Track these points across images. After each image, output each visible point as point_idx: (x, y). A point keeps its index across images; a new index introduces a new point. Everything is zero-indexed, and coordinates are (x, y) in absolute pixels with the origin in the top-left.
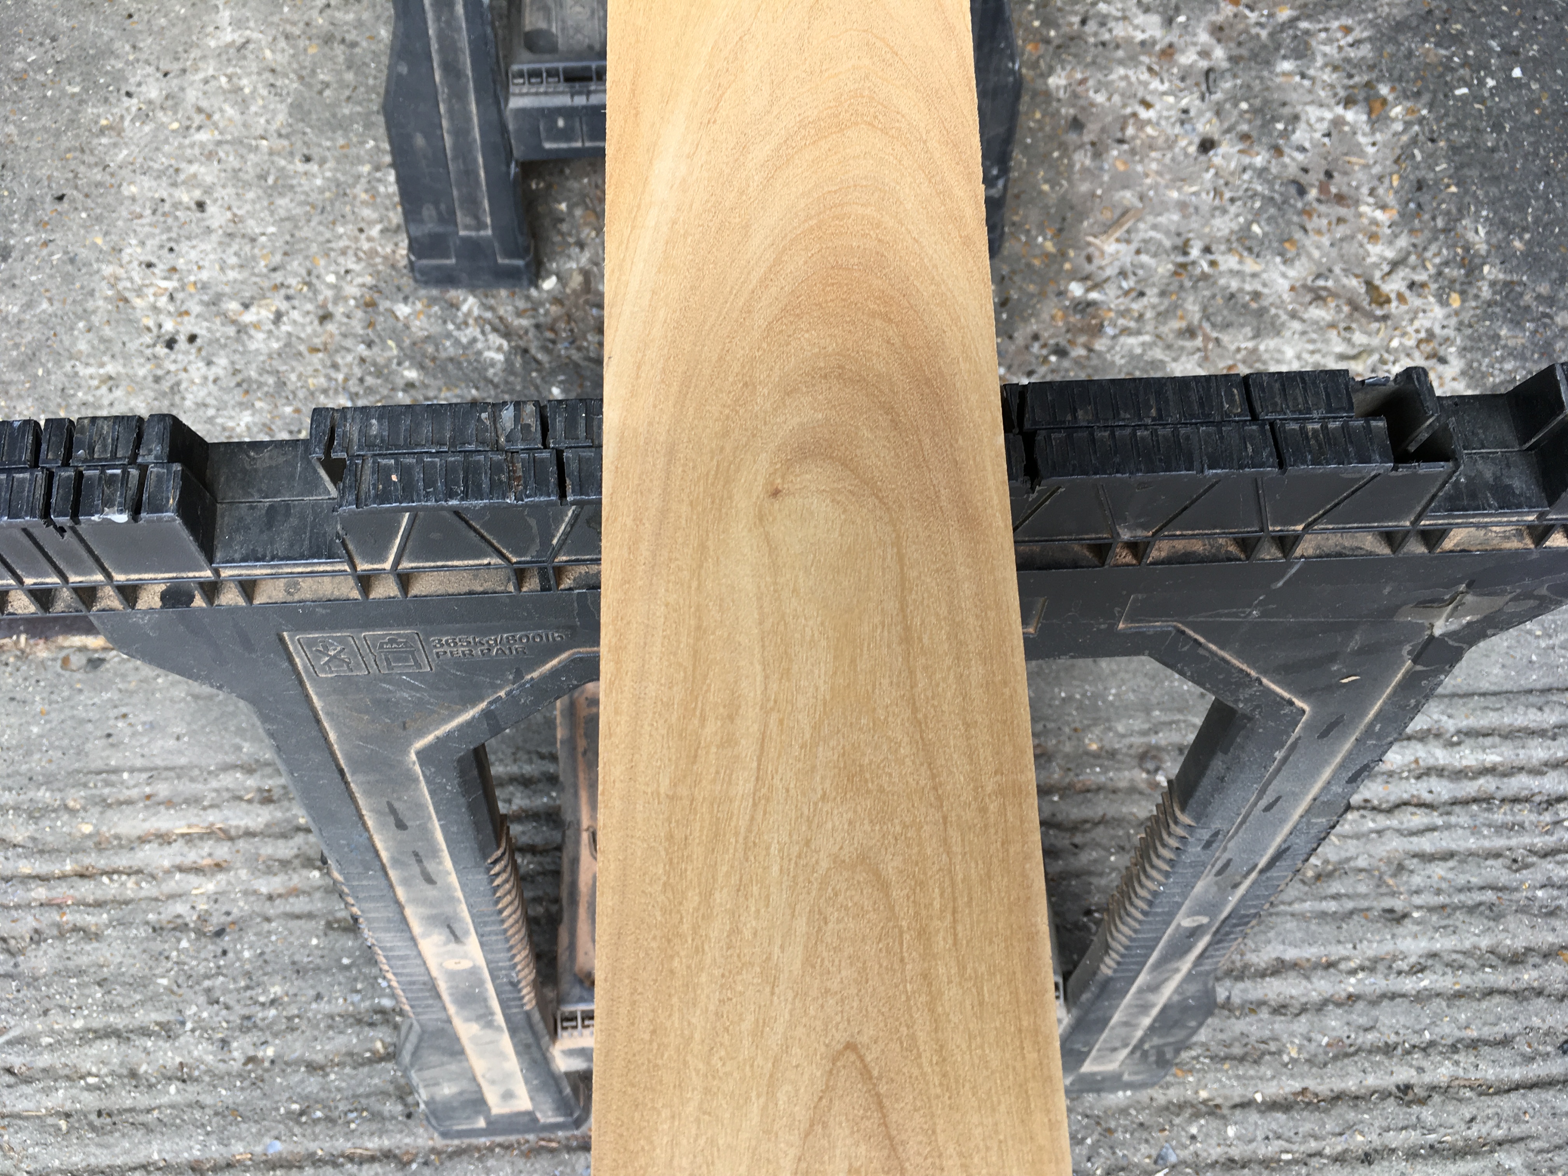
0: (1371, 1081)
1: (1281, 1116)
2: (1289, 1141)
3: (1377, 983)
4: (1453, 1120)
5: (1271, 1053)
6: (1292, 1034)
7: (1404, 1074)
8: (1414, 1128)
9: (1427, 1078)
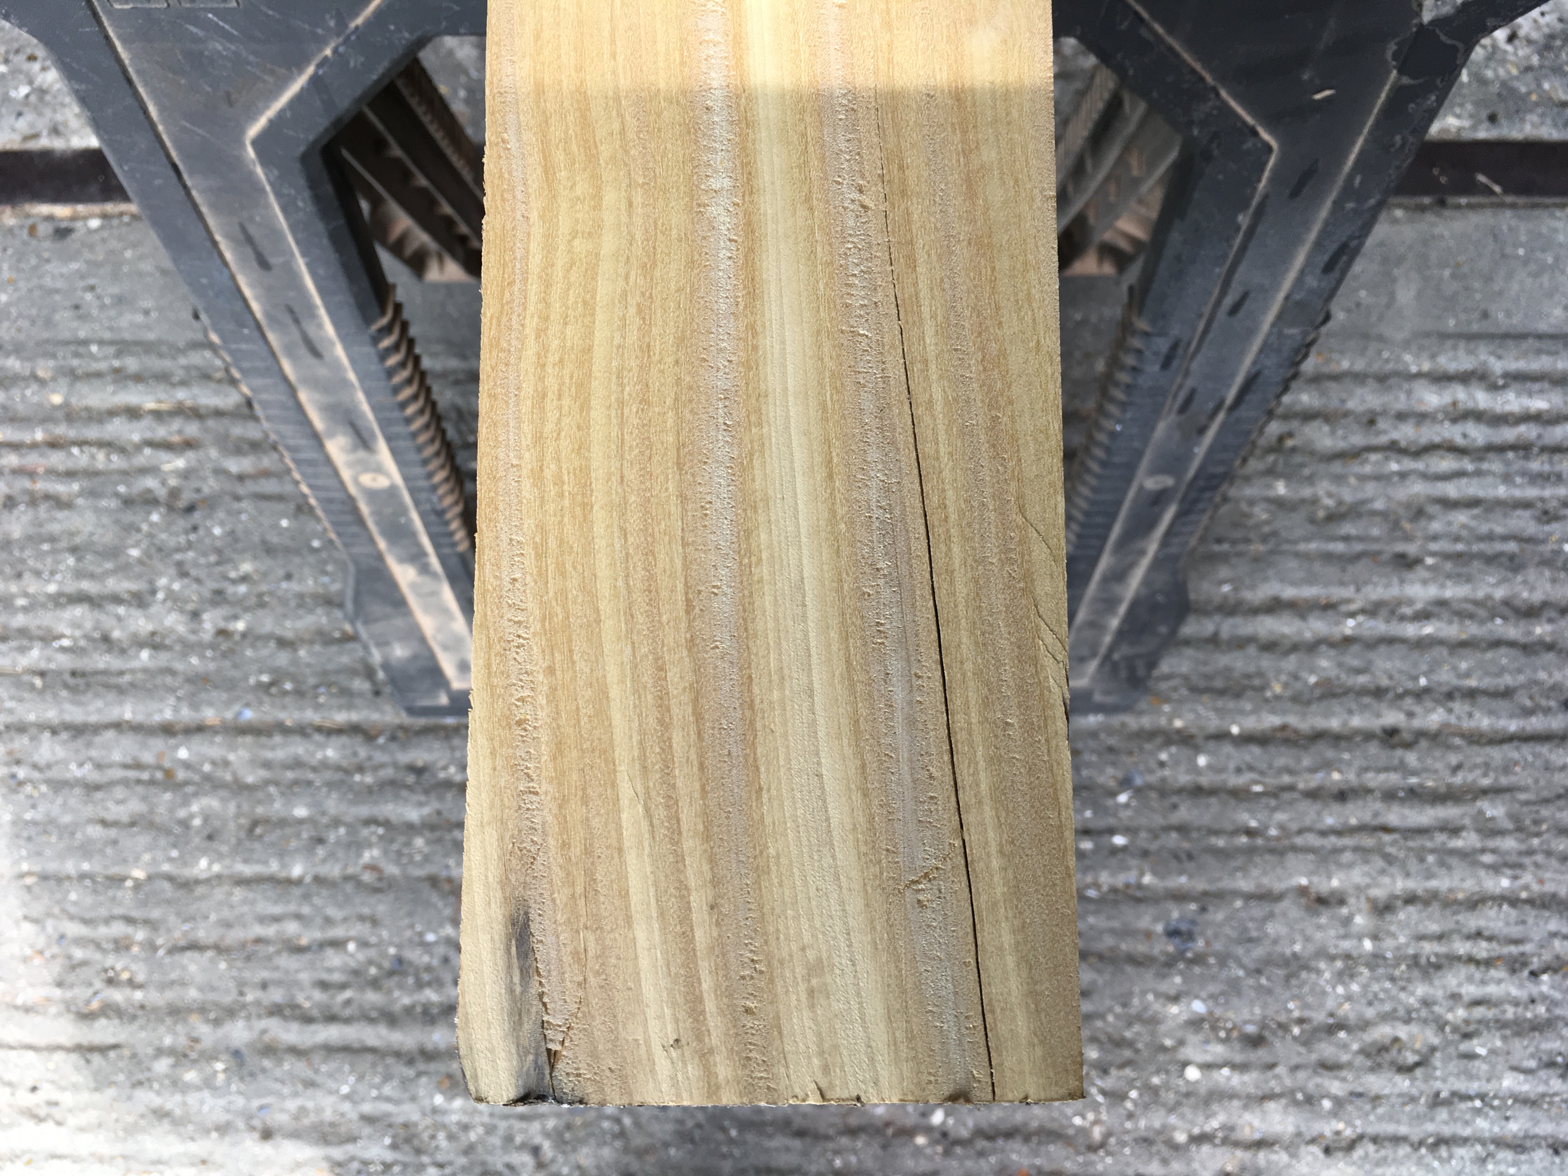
0: (1356, 722)
1: (1256, 750)
2: (1262, 773)
3: (1379, 627)
4: (1439, 765)
5: (1254, 689)
6: (1279, 672)
7: (1392, 717)
8: (1395, 769)
9: (1417, 723)
